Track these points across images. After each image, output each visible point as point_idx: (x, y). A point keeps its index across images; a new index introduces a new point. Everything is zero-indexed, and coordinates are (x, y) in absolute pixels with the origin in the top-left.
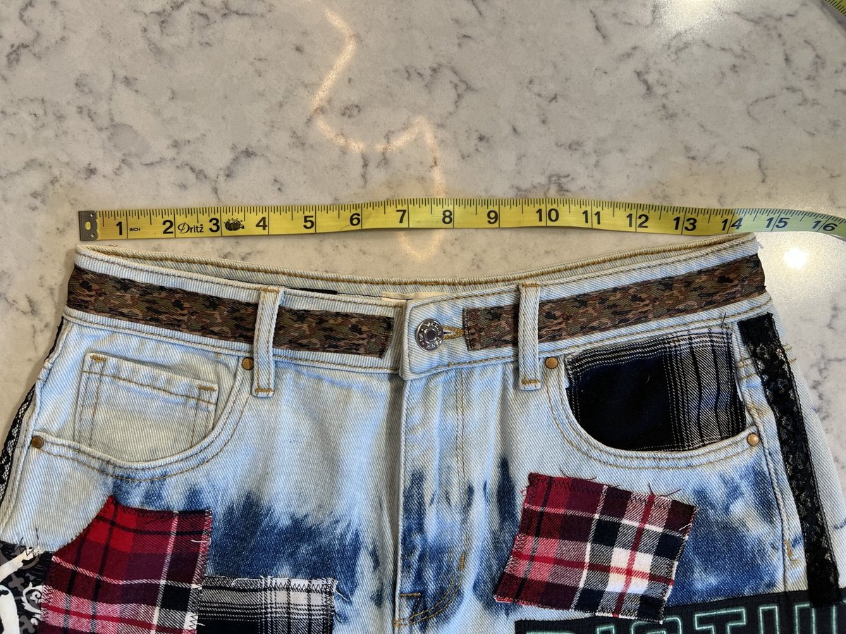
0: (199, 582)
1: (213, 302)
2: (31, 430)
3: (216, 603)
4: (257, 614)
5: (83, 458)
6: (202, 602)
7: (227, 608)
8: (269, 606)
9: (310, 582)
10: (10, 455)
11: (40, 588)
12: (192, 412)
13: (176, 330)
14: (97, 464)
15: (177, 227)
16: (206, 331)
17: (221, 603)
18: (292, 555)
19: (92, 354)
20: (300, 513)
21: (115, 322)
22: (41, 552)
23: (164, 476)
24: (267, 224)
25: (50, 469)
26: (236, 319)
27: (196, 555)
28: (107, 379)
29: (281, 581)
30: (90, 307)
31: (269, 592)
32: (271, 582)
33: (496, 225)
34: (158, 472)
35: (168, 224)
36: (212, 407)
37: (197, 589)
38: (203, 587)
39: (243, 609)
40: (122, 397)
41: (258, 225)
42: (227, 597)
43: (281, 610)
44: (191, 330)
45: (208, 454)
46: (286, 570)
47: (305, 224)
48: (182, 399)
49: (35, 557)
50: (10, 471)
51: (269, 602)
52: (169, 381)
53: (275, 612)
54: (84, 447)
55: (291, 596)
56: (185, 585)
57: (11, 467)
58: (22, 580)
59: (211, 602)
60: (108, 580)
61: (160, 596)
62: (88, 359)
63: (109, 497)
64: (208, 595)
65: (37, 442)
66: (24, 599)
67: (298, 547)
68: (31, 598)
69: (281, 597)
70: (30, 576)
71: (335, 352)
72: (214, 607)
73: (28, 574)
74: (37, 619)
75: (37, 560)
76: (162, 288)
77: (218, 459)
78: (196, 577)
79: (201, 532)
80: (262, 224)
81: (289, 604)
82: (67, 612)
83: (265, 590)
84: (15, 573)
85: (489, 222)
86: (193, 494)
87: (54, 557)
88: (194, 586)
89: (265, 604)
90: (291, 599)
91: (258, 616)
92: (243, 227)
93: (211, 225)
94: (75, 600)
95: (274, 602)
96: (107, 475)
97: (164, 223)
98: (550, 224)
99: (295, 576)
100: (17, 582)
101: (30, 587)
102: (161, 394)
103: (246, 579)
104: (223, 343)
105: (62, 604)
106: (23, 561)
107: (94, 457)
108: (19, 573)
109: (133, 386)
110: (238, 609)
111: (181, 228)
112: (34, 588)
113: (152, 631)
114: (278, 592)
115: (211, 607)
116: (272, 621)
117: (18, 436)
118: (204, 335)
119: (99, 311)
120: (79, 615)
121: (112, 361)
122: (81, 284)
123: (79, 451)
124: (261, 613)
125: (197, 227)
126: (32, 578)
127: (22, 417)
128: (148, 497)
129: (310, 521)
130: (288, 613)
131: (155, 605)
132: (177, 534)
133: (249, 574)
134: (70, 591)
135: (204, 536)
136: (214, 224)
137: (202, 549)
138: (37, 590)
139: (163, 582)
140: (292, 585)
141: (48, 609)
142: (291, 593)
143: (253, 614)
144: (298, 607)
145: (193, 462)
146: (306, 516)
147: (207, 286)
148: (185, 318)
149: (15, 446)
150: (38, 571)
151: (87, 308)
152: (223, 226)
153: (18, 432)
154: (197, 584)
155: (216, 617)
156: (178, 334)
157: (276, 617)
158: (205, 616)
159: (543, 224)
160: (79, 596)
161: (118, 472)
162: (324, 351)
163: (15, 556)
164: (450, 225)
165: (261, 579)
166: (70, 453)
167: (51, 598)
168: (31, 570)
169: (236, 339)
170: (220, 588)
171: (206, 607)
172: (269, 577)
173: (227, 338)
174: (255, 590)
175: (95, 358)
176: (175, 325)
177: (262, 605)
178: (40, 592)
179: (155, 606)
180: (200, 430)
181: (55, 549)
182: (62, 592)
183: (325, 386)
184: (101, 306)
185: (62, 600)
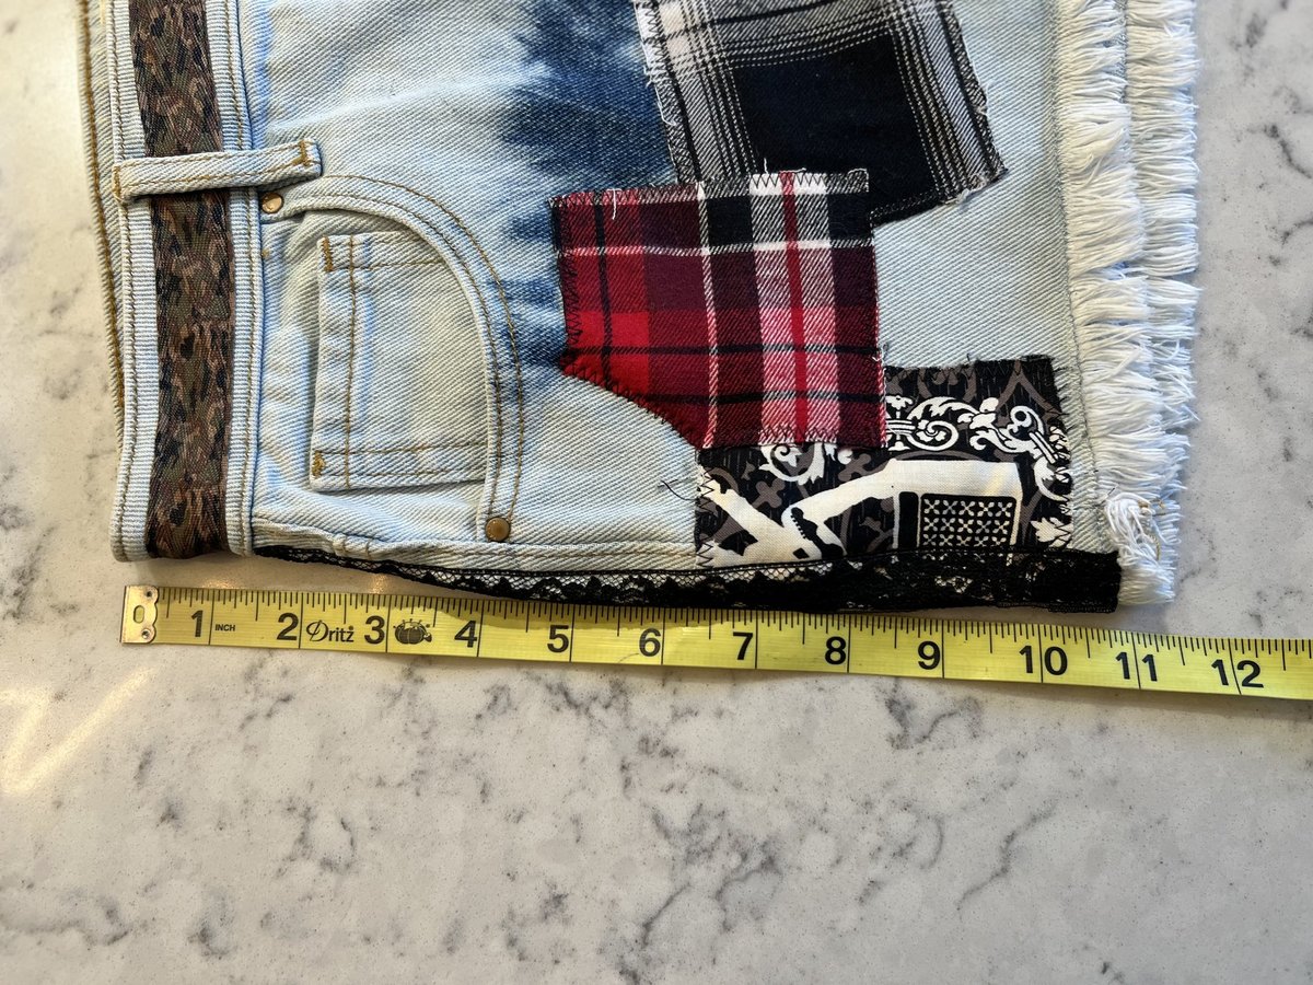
0: (692, 190)
1: (168, 286)
2: (474, 545)
3: (720, 149)
4: (718, 75)
5: (509, 444)
6: (726, 173)
7: (722, 126)
8: (700, 61)
9: (637, 6)
10: (538, 579)
11: (766, 451)
12: (381, 274)
13: (233, 337)
14: (511, 409)
15: (304, 629)
16: (224, 285)
17: (717, 139)
18: (599, 48)
19: (311, 477)
20: (519, 50)
21: (236, 444)
22: (701, 469)
23: (496, 284)
24: (476, 635)
25: (544, 498)
26: (189, 238)
27: (643, 208)
28: (355, 441)
29: (651, 54)
30: (214, 491)
31: (675, 69)
32: (658, 68)
33: (936, 673)
34: (488, 294)
35: (288, 622)
36: (360, 238)
37: (705, 189)
38: (699, 178)
39: (715, 99)
40: (385, 406)
41: (459, 637)
42: (704, 132)
43: (702, 41)
44: (228, 312)
45: (441, 220)
46: (628, 51)
47: (551, 642)
48: (362, 300)
49: (714, 477)
50: (572, 573)
51: (691, 64)
52: (333, 330)
53: (708, 48)
54: (491, 448)
55: (672, 32)
56: (703, 213)
57: (563, 573)
58: (761, 486)
59: (722, 158)
60: (712, 333)
61: (733, 248)
62: (320, 482)
63: (566, 374)
64: (712, 169)
65: (499, 529)
66: (802, 480)
67: (582, 41)
68: (793, 463)
69: (679, 48)
70: (746, 472)
71: (207, 52)
72: (728, 150)
73: (745, 476)
74: (836, 452)
75: (716, 471)
76: (164, 385)
77: (447, 203)
78: (685, 197)
79: (598, 209)
80: (466, 634)
81: (687, 30)
82: (801, 394)
83: (672, 75)
84: (750, 502)
85: (922, 665)
86: (522, 231)
87: (704, 447)
88: (701, 195)
89: (697, 68)
90: (678, 30)
91: (722, 72)
92: (429, 639)
93: (367, 630)
94: (770, 383)
95: (692, 55)
96: (521, 383)
97: (281, 619)
98: (1050, 678)
99: (635, 34)
100: (769, 495)
101: (769, 467)
102: (359, 339)
103: (661, 107)
104: (239, 251)
105: (788, 404)
106: (723, 491)
107: (500, 423)
108: (749, 494)
109: (355, 391)
110: (717, 108)
111: (312, 630)
112: (770, 461)
113: (800, 247)
114: (672, 55)
115: (729, 155)
116: (727, 50)
117: (499, 572)
118: (232, 287)
119: (220, 475)
120: (801, 372)
121: (317, 440)
122: (179, 524)
123: (499, 455)
124: (714, 69)
125: (342, 632)
126: (750, 468)
127: (457, 571)
128: (537, 296)
129: (528, 31)
130: (704, 26)
131: (751, 255)
132: (600, 244)
133: (651, 104)
134: (757, 396)
135: (606, 200)
136: (374, 629)
137: (632, 201)
138: (772, 454)
139: (706, 251)
140: (652, 34)
141: (806, 429)
142: (666, 33)
143: (720, 81)
144: (687, 12)
145: (461, 243)
146: (521, 39)
147: (140, 305)
148: (206, 325)
149: (521, 574)
150: (734, 460)
151: (216, 499)
152: (392, 632)
153: (490, 572)
154: (696, 192)
155: (745, 142)
156: (241, 335)
157: (718, 45)
158: (750, 161)
159: (1034, 678)
160: (760, 377)
161: (504, 357)
162: (210, 71)
163: (718, 508)
164: (842, 668)
165: (652, 84)
166: (508, 470)
167: (779, 427)
168: (736, 472)
169: (226, 229)
170: (690, 147)
171: (732, 165)
172: (647, 74)
173: (229, 246)
174: (677, 89)
175: (318, 472)
176: (225, 343)
177: (700, 73)
178: (774, 449)
179: (754, 253)
180: (408, 250)
181: (690, 449)
182: (762, 409)
183: (273, 57)
184: (208, 473)
185: (778, 405)
